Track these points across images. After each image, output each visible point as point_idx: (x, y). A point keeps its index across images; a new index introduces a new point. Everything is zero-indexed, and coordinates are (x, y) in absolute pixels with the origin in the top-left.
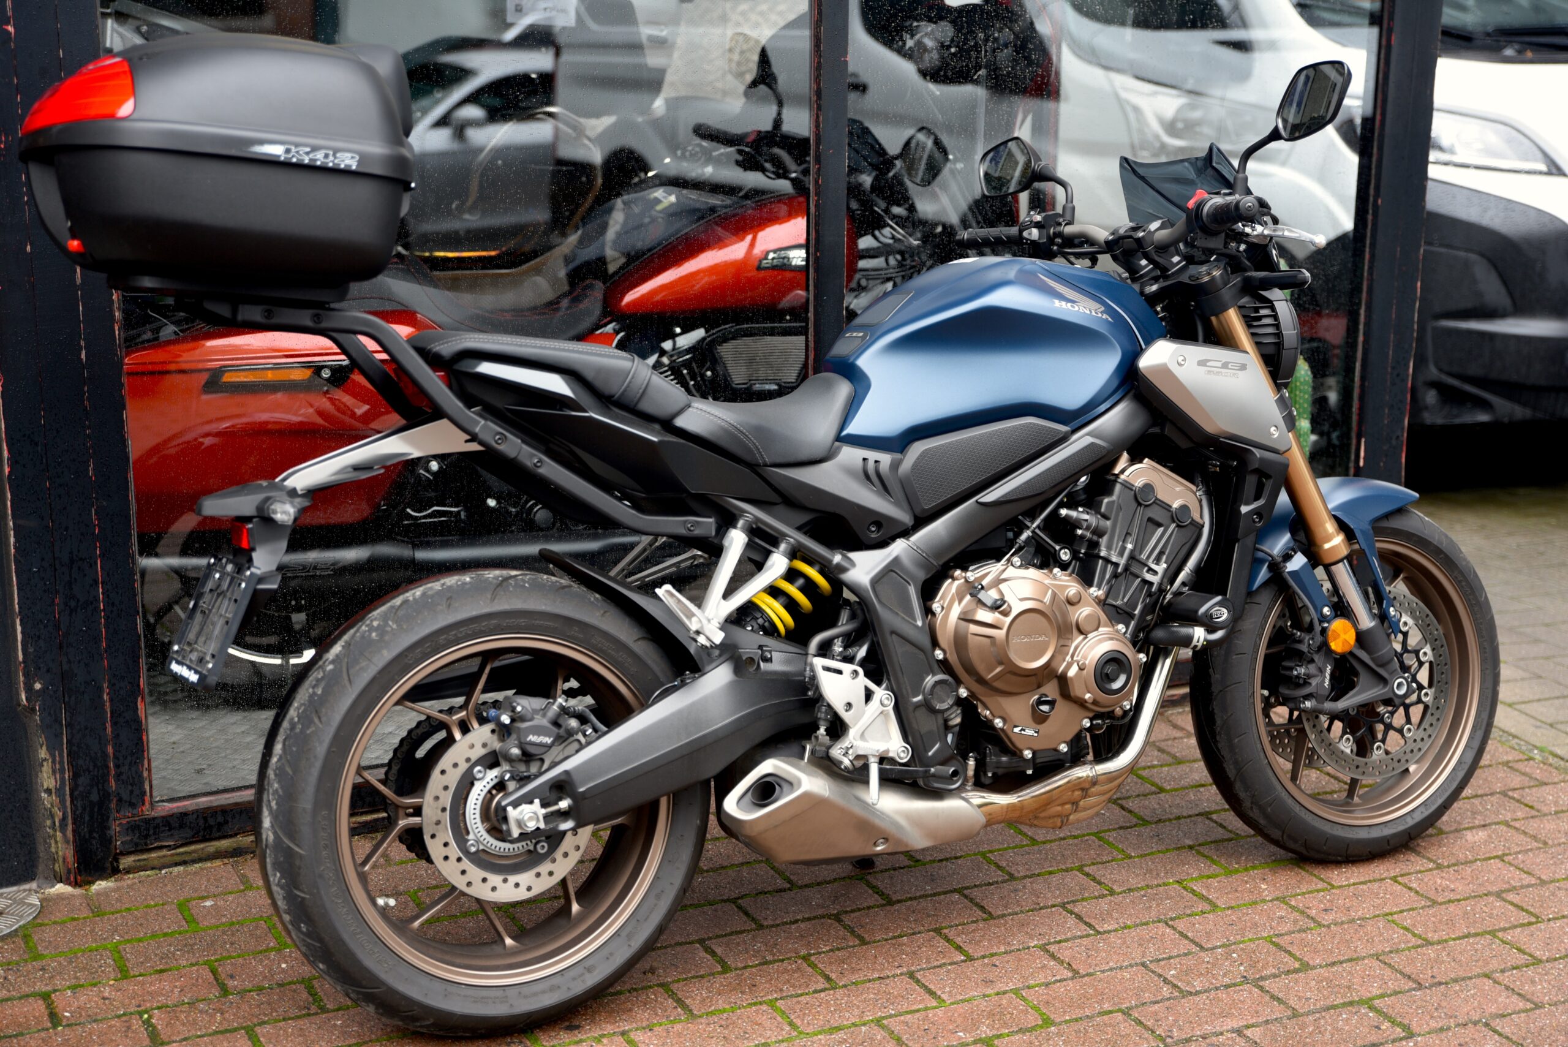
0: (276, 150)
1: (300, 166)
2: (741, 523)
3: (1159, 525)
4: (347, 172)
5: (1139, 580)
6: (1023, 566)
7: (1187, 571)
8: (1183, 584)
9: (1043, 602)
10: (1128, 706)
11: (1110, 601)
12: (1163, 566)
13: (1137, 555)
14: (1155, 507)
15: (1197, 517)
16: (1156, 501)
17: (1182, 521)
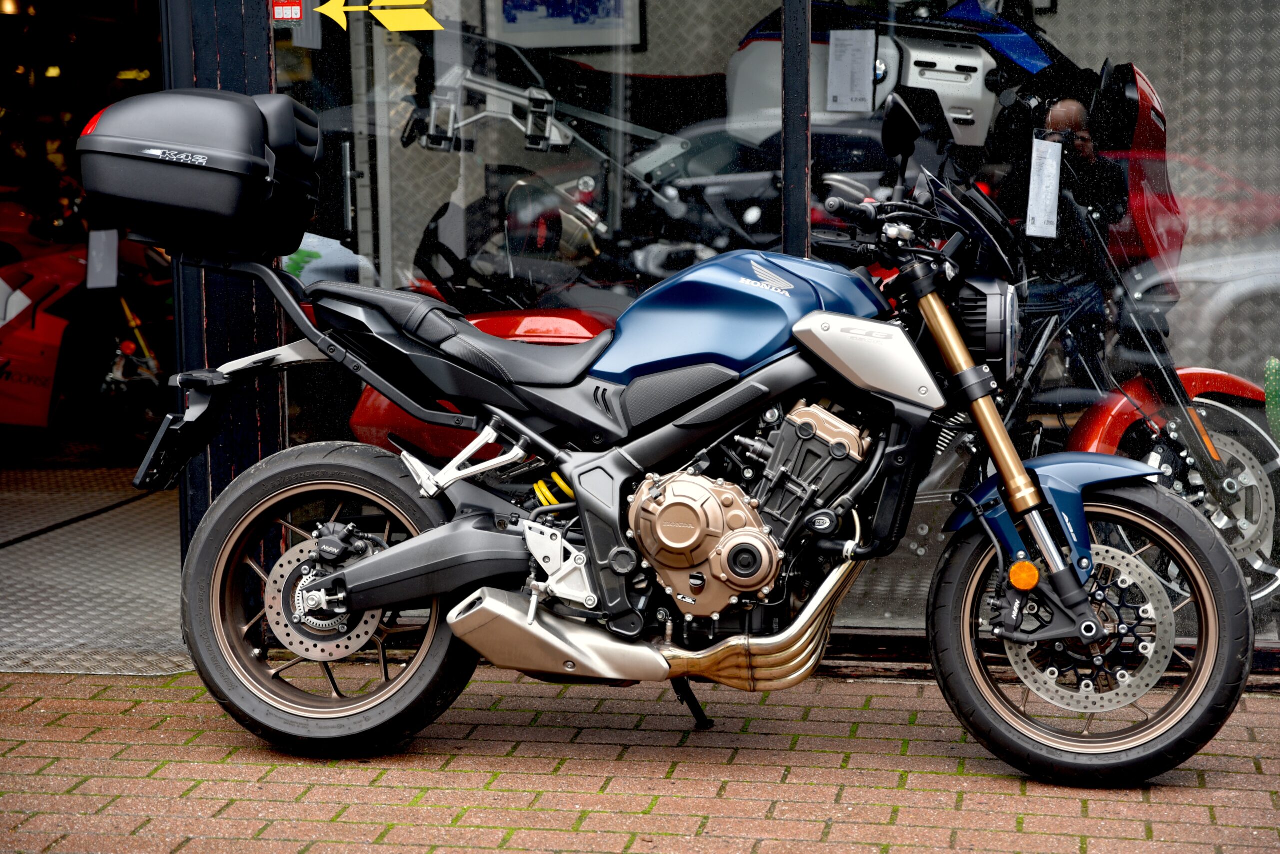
0: (158, 153)
1: (171, 163)
2: (492, 422)
3: (819, 457)
4: (199, 168)
5: (794, 497)
6: (694, 474)
7: (847, 496)
8: (840, 505)
9: (695, 500)
10: (766, 590)
11: (767, 509)
12: (814, 487)
13: (794, 477)
14: (814, 442)
15: (855, 454)
16: (815, 437)
17: (838, 453)
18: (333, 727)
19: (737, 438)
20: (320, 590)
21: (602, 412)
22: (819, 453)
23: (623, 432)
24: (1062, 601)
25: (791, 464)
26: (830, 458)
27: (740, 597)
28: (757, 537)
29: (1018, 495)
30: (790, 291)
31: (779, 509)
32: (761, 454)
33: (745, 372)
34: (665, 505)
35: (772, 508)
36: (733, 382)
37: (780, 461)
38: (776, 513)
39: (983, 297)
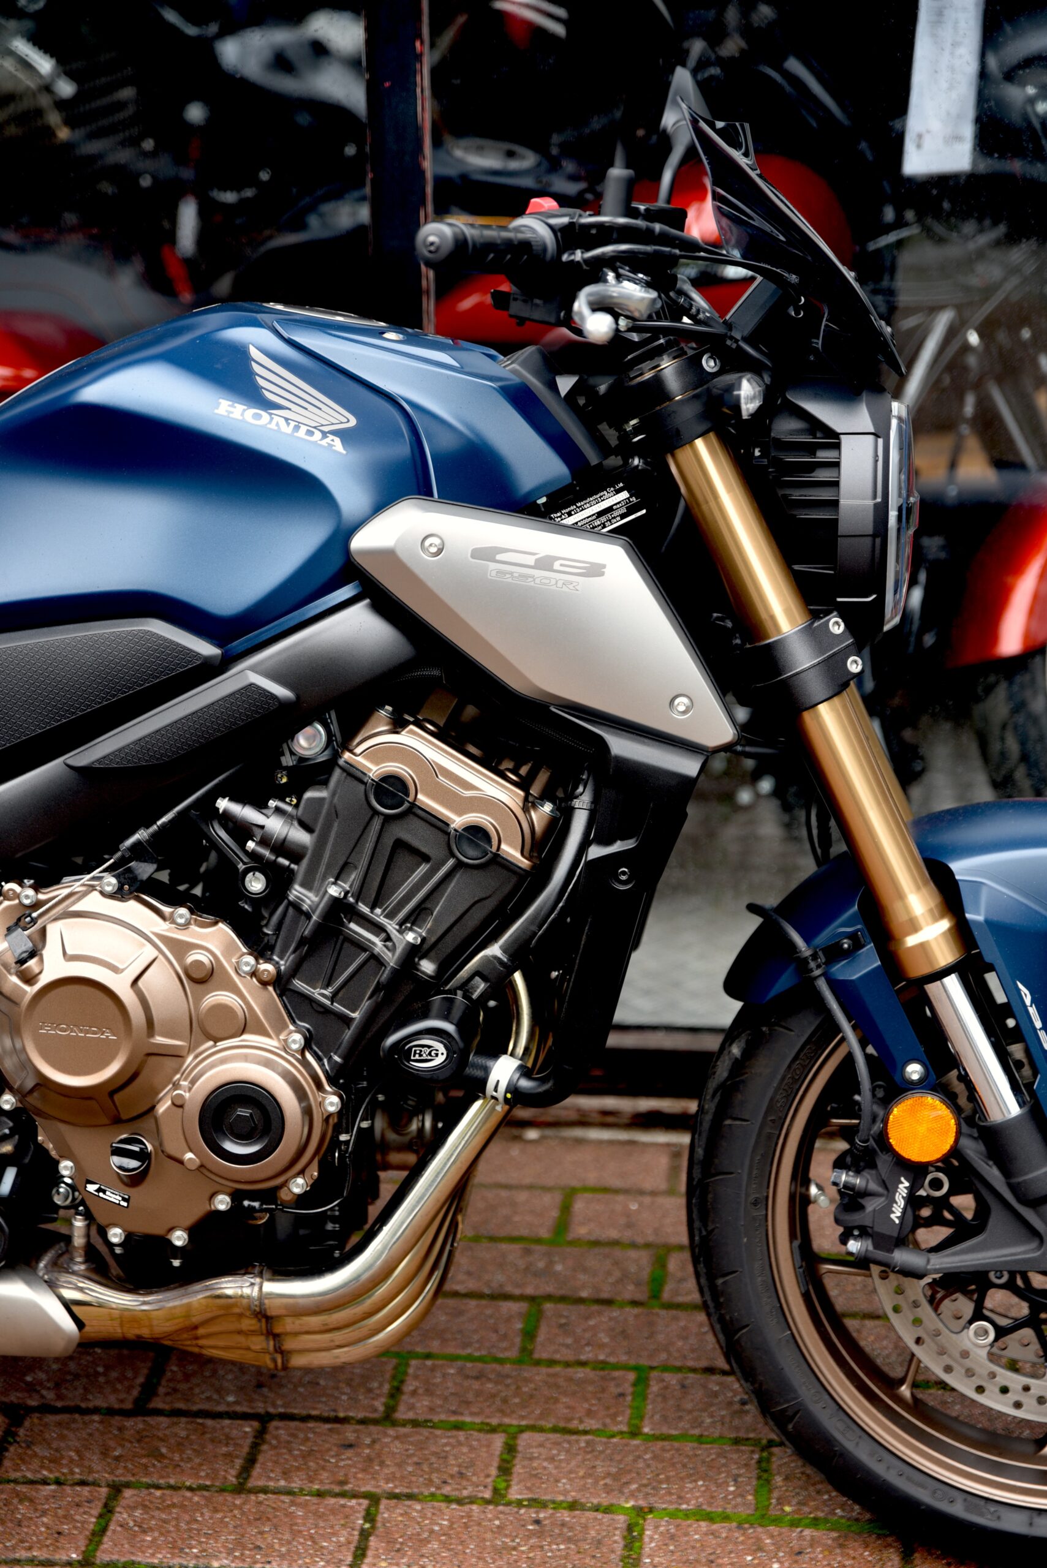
3: (426, 858)
5: (364, 956)
6: (119, 895)
7: (495, 950)
8: (477, 973)
9: (115, 969)
10: (298, 1186)
11: (299, 984)
12: (410, 937)
13: (364, 908)
14: (414, 823)
15: (512, 852)
16: (414, 811)
17: (470, 855)
19: (223, 804)
22: (424, 849)
24: (1013, 1188)
25: (354, 876)
26: (451, 862)
27: (237, 1196)
28: (268, 1064)
29: (911, 941)
30: (342, 434)
31: (327, 985)
32: (282, 847)
33: (238, 645)
34: (44, 980)
35: (311, 982)
36: (208, 670)
37: (329, 866)
38: (320, 994)
39: (833, 440)
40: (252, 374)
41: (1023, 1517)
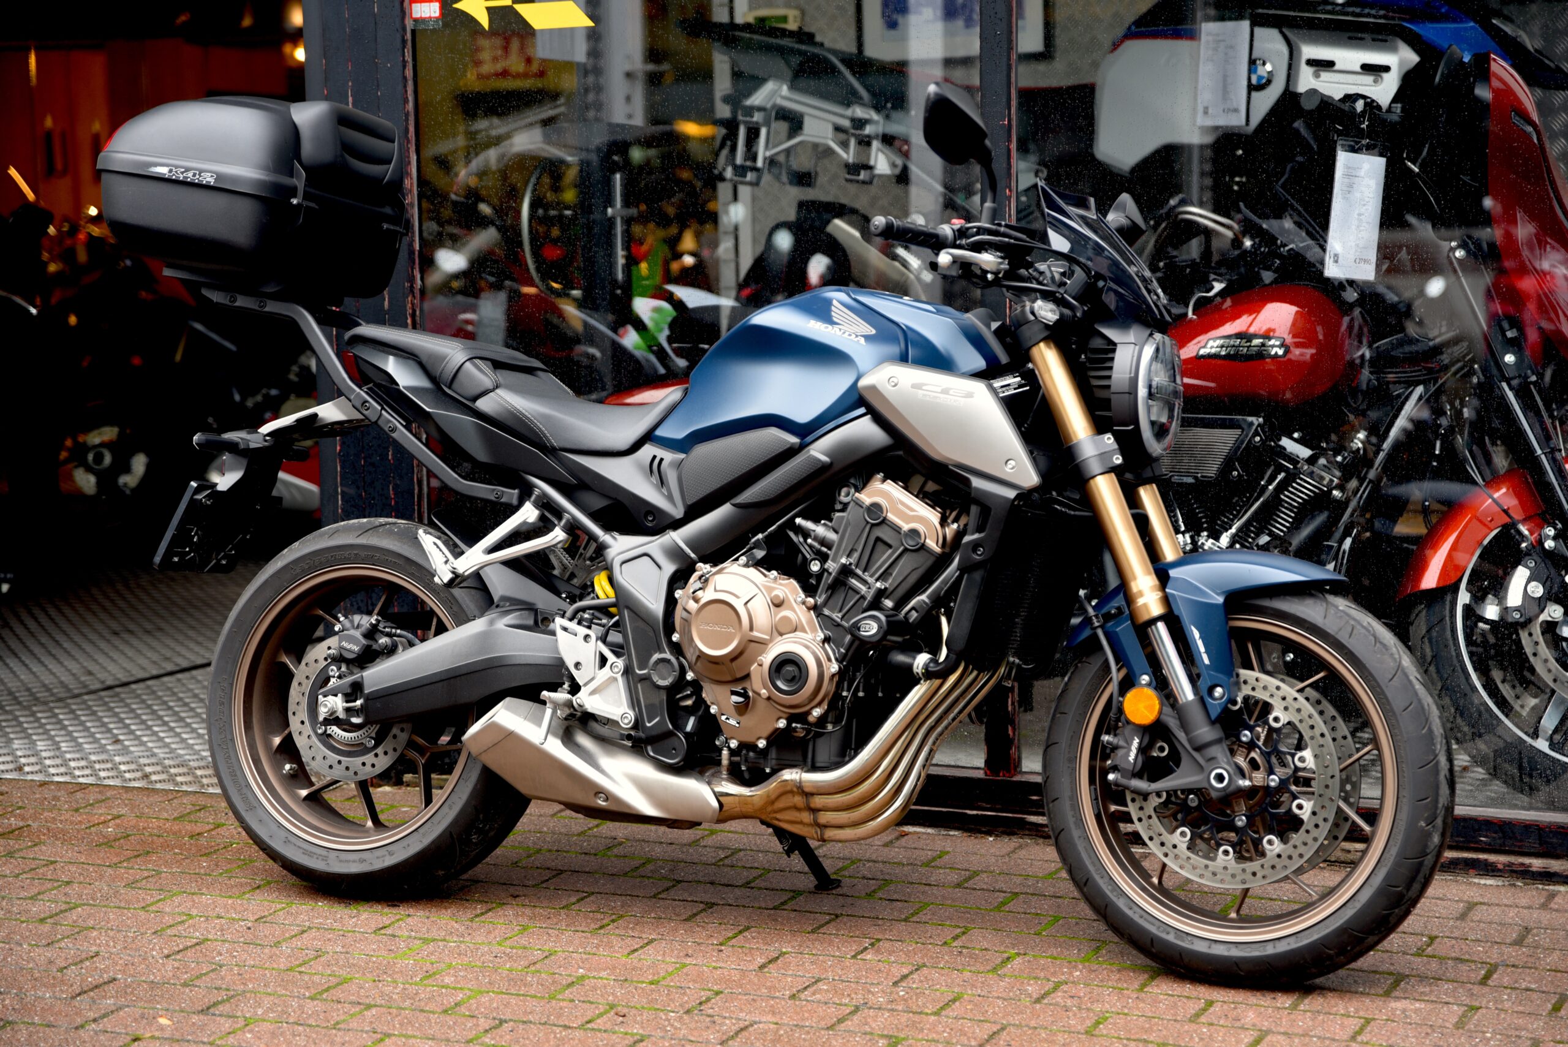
0: (163, 170)
1: (177, 182)
2: (533, 498)
3: (890, 546)
4: (207, 187)
5: (858, 597)
6: (746, 565)
7: (924, 597)
8: (913, 608)
9: (737, 597)
10: (817, 712)
11: (826, 612)
12: (878, 585)
13: (859, 572)
14: (885, 528)
15: (932, 544)
16: (884, 521)
17: (910, 543)
18: (354, 861)
19: (798, 521)
20: (336, 695)
21: (656, 486)
22: (889, 541)
23: (678, 512)
24: (1190, 741)
25: (856, 555)
26: (902, 548)
27: (791, 719)
28: (807, 647)
29: (1140, 602)
30: (867, 338)
31: (840, 611)
32: (823, 542)
33: (809, 439)
34: (703, 601)
35: (832, 610)
36: (795, 452)
37: (844, 551)
38: (837, 616)
39: (1112, 345)
40: (830, 310)
41: (1207, 943)
